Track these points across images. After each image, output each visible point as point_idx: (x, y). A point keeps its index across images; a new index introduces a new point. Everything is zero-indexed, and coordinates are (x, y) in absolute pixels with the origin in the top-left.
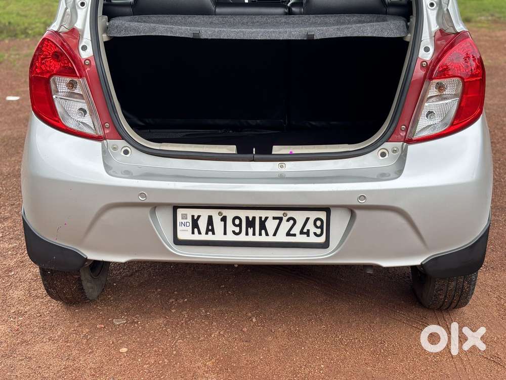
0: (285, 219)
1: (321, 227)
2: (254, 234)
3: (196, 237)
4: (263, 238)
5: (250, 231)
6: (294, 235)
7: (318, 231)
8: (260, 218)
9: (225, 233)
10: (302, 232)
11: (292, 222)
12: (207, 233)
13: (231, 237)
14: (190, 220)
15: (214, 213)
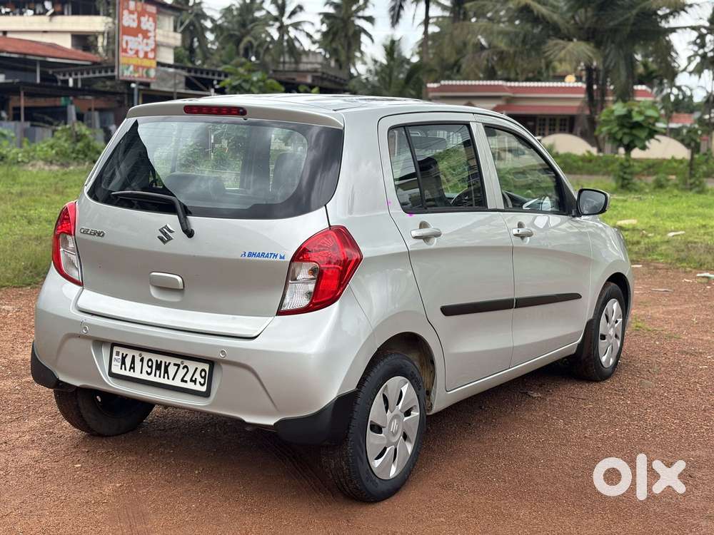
0: (182, 366)
1: (204, 378)
2: (160, 377)
3: (123, 372)
4: (165, 381)
5: (158, 373)
6: (186, 382)
7: (202, 381)
8: (165, 363)
9: (141, 373)
10: (191, 380)
11: (186, 370)
12: (130, 371)
13: (144, 377)
14: (120, 357)
15: (136, 353)
